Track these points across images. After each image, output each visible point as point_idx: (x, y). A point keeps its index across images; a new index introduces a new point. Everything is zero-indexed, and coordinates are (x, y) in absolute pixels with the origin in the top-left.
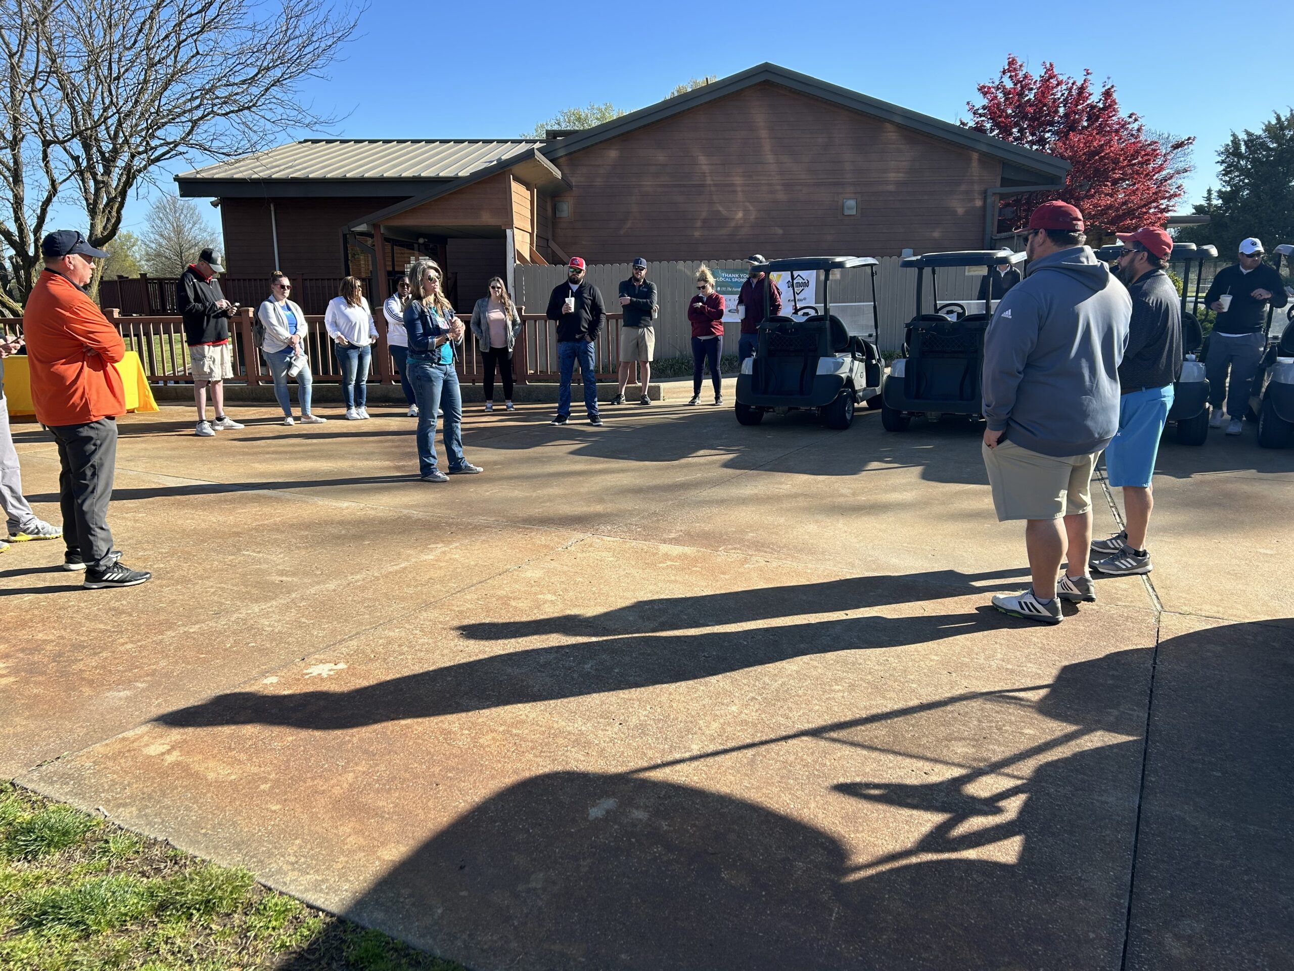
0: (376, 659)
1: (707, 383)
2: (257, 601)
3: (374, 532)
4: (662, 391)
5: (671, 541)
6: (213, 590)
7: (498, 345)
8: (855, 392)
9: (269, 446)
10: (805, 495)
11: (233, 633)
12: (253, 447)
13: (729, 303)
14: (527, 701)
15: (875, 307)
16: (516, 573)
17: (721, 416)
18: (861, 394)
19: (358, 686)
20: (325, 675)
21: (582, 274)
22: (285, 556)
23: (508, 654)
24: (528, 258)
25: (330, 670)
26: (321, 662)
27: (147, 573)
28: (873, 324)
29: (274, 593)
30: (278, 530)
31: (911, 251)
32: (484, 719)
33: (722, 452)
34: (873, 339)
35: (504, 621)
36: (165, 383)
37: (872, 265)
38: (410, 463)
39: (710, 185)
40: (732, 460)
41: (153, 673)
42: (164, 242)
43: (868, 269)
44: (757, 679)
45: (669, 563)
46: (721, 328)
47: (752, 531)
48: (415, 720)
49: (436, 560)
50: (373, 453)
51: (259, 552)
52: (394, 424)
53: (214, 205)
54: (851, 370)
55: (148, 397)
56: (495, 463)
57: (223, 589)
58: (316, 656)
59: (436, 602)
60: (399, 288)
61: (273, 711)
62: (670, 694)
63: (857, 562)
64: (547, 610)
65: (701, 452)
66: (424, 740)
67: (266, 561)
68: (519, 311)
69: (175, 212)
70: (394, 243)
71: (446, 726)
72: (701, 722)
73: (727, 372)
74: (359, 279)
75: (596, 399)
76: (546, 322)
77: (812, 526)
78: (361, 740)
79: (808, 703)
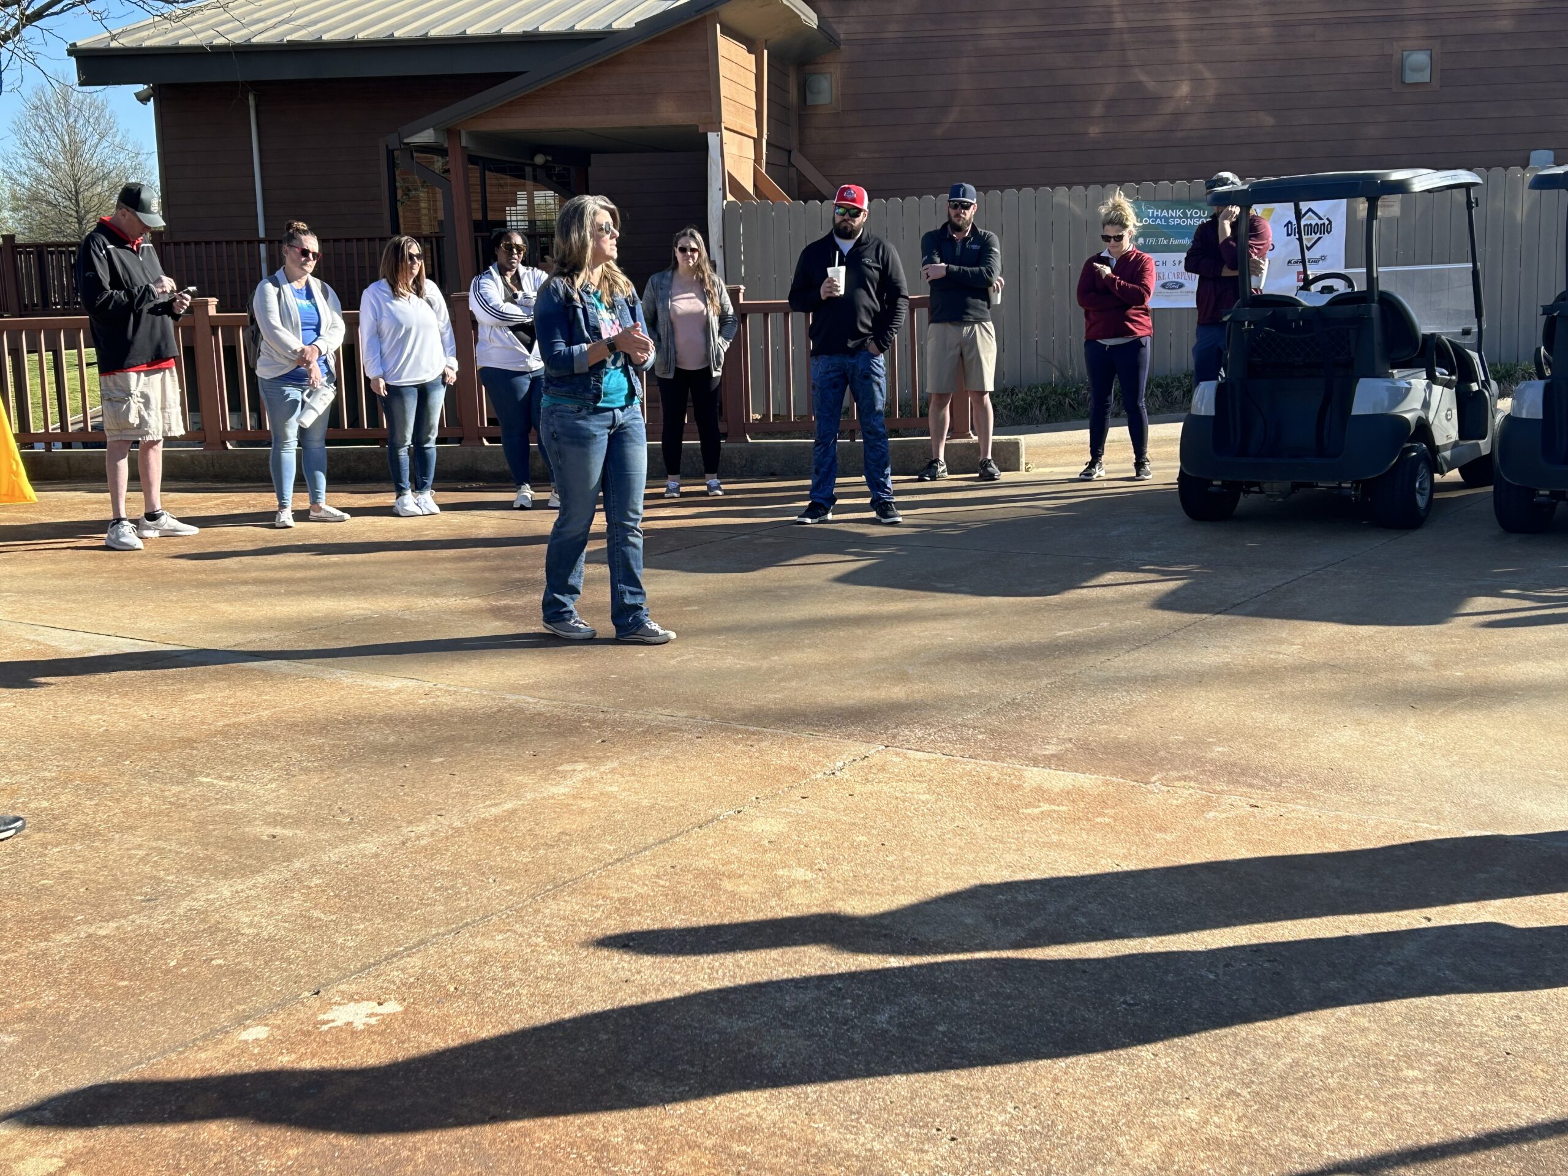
0: (458, 994)
1: (1118, 435)
2: (226, 874)
3: (451, 739)
4: (1023, 450)
5: (1048, 761)
6: (141, 853)
7: (691, 363)
8: (1434, 450)
9: (246, 569)
10: (1333, 667)
11: (183, 939)
12: (216, 571)
13: (1162, 269)
14: (761, 1086)
15: (1475, 273)
16: (732, 823)
17: (1150, 501)
18: (1447, 454)
19: (424, 1050)
20: (359, 1025)
21: (861, 219)
22: (279, 787)
23: (720, 991)
24: (750, 189)
25: (370, 1015)
26: (351, 999)
27: (17, 819)
28: (1470, 305)
29: (259, 859)
30: (266, 735)
31: (1549, 155)
32: (676, 1122)
33: (1152, 577)
34: (1471, 340)
35: (711, 922)
36: (48, 448)
37: (1467, 186)
38: (520, 602)
39: (1121, 31)
40: (1173, 592)
41: (30, 1017)
42: (45, 173)
43: (1460, 195)
44: (1238, 1052)
45: (1046, 807)
46: (1147, 321)
47: (1219, 742)
48: (539, 1122)
49: (574, 797)
50: (447, 582)
51: (230, 779)
52: (487, 524)
53: (143, 99)
54: (1426, 405)
55: (17, 474)
56: (686, 601)
57: (160, 851)
58: (343, 987)
59: (575, 881)
60: (502, 256)
61: (260, 1096)
62: (1055, 1080)
63: (1447, 807)
64: (798, 900)
65: (1109, 577)
66: (556, 1162)
67: (243, 796)
68: (734, 294)
69: (68, 113)
70: (485, 164)
71: (598, 1133)
72: (1121, 1140)
73: (1158, 411)
74: (418, 239)
75: (888, 471)
76: (786, 315)
77: (1348, 732)
78: (432, 1157)
79: (1348, 1103)
